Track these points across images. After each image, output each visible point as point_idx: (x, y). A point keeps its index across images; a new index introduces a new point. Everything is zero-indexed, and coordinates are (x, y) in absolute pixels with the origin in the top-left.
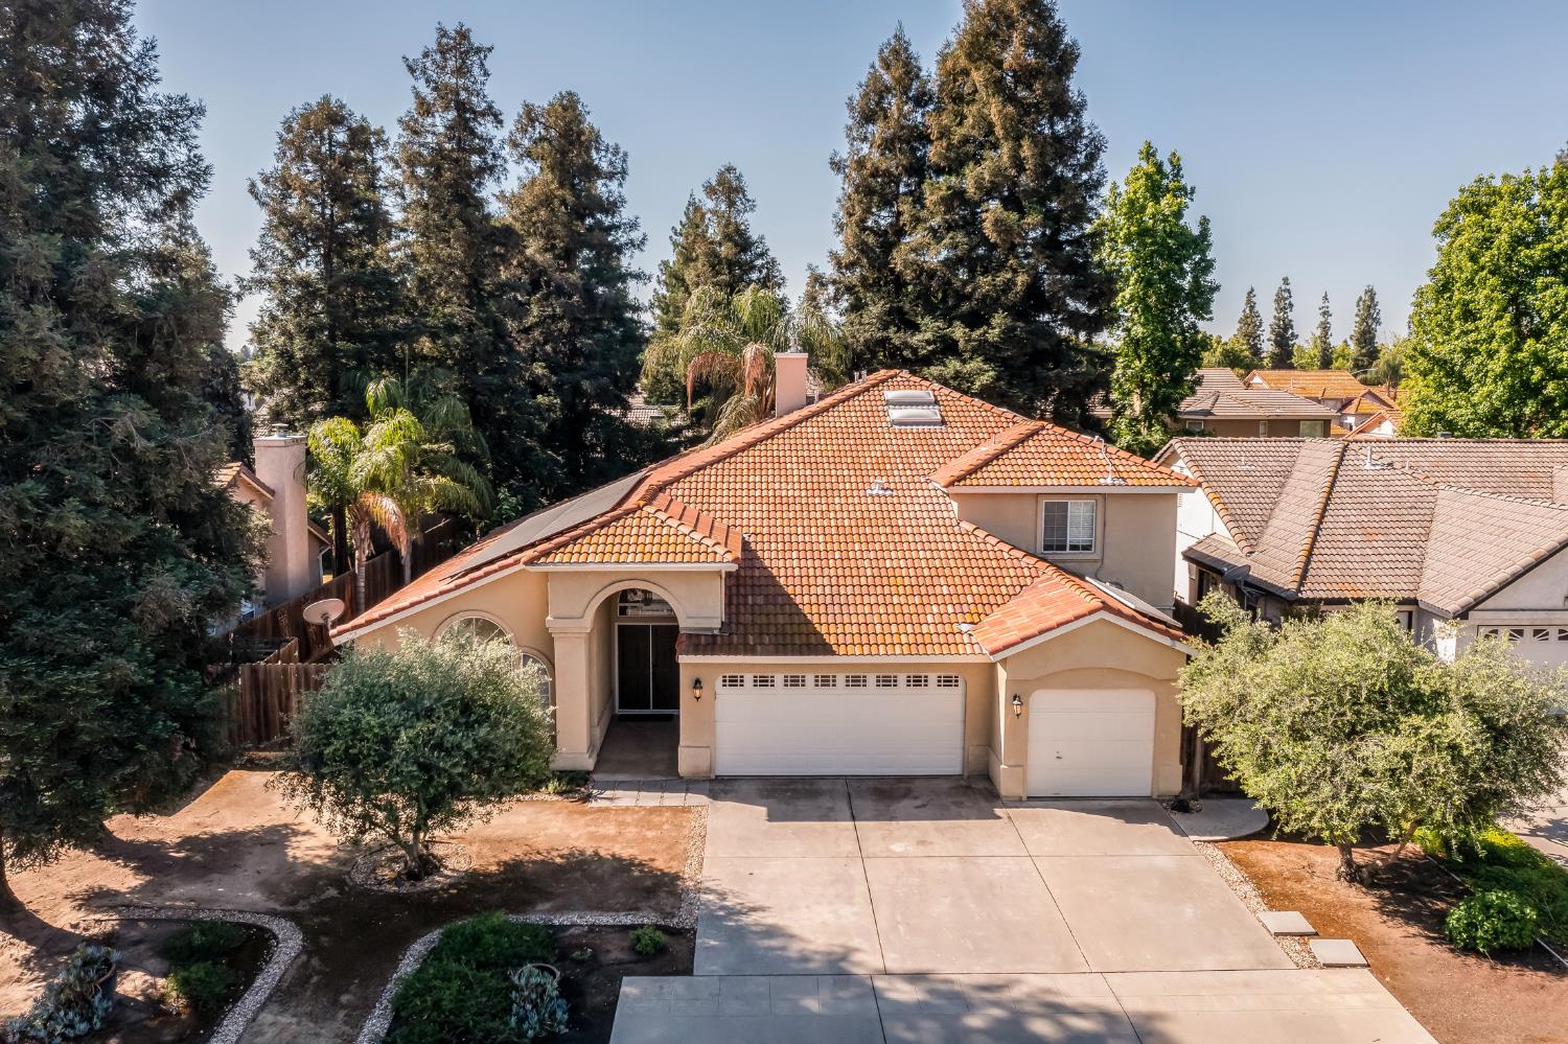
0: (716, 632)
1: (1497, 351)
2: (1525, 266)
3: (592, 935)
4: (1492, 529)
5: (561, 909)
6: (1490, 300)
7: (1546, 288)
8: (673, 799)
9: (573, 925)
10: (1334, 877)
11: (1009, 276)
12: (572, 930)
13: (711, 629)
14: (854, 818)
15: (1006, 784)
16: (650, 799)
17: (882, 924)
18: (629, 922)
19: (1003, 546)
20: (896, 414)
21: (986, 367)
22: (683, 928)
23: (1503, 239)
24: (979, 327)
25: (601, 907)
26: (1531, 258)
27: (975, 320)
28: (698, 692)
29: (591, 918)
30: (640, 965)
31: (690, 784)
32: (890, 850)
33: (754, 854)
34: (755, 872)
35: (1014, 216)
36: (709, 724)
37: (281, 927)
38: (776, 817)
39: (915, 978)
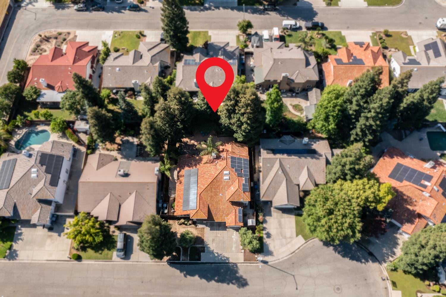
8: (203, 226)
14: (216, 230)
20: (225, 177)
22: (204, 247)
32: (218, 236)
37: (180, 247)
38: (211, 230)
39: (217, 253)
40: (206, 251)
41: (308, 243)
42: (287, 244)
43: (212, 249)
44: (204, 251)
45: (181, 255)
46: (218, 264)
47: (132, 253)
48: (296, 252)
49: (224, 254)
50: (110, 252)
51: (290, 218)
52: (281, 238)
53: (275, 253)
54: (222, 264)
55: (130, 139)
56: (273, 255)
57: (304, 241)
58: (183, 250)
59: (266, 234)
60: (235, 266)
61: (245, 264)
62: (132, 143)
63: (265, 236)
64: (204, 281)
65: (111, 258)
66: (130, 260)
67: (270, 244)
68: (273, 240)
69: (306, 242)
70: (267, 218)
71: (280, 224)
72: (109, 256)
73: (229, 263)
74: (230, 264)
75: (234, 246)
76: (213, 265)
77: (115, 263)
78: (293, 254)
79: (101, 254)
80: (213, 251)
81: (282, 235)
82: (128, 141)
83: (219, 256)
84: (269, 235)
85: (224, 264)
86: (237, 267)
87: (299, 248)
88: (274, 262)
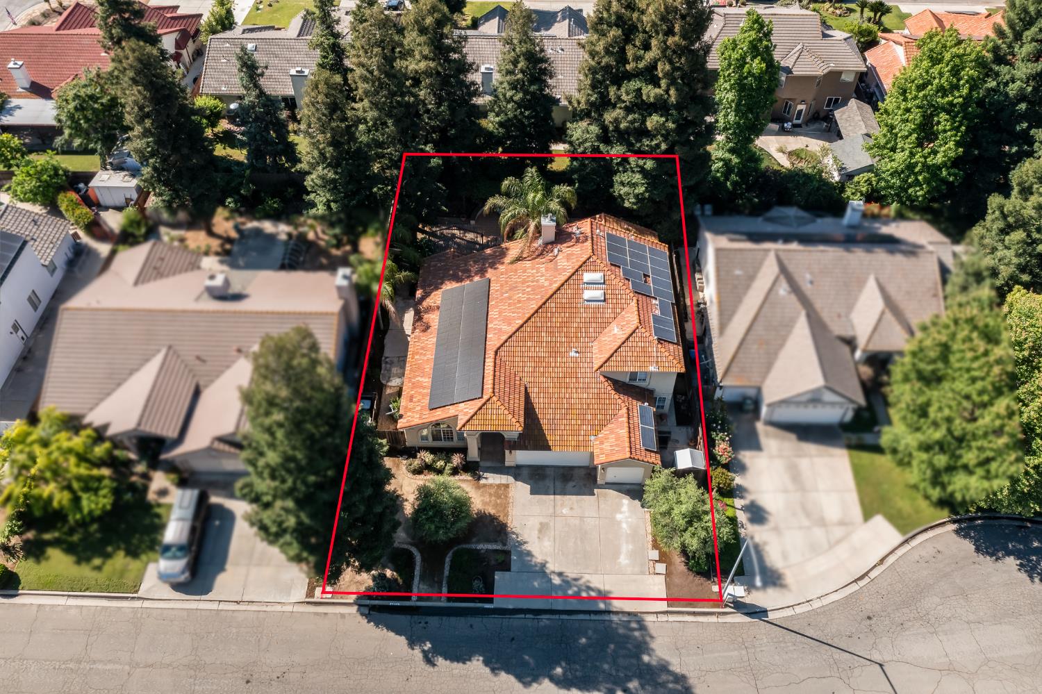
0: (516, 440)
3: (486, 554)
8: (504, 479)
12: (482, 552)
14: (554, 494)
16: (498, 479)
17: (556, 551)
18: (495, 548)
20: (587, 294)
22: (508, 551)
25: (488, 541)
28: (511, 453)
29: (487, 546)
30: (499, 567)
31: (509, 472)
32: (562, 513)
34: (526, 524)
37: (414, 550)
38: (533, 492)
39: (560, 574)
40: (514, 567)
41: (914, 543)
42: (832, 546)
43: (539, 557)
44: (505, 566)
45: (416, 580)
46: (564, 617)
47: (221, 567)
48: (873, 575)
49: (587, 577)
50: (134, 565)
51: (831, 456)
52: (806, 523)
53: (789, 578)
54: (581, 617)
55: (268, 226)
56: (783, 586)
57: (896, 537)
58: (423, 560)
59: (745, 509)
60: (634, 625)
61: (672, 618)
62: (272, 238)
63: (742, 517)
64: (506, 679)
65: (136, 589)
66: (210, 596)
67: (765, 543)
68: (776, 529)
69: (906, 541)
70: (746, 456)
71: (795, 475)
72: (129, 579)
73: (609, 612)
74: (615, 618)
75: (626, 548)
76: (545, 620)
77: (147, 604)
78: (862, 583)
79: (99, 568)
80: (543, 565)
81: (808, 514)
82: (258, 232)
83: (567, 583)
84: (757, 514)
85: (587, 617)
86: (642, 627)
87: (882, 561)
88: (789, 612)
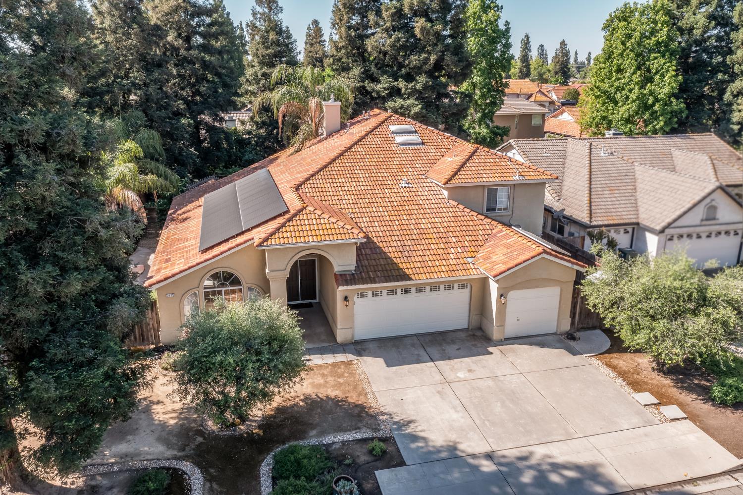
0: (353, 272)
1: (633, 89)
2: (646, 48)
3: (345, 448)
4: (667, 188)
5: (323, 433)
6: (631, 65)
7: (656, 58)
8: (341, 357)
9: (333, 443)
10: (650, 369)
11: (426, 55)
12: (334, 446)
13: (351, 271)
14: (432, 360)
15: (496, 335)
16: (329, 359)
17: (477, 422)
18: (360, 437)
19: (472, 213)
20: (400, 139)
21: (417, 102)
22: (386, 437)
23: (636, 35)
24: (411, 82)
25: (340, 429)
26: (649, 44)
27: (409, 78)
28: (347, 303)
29: (340, 437)
30: (378, 462)
31: (344, 348)
32: (458, 377)
33: (397, 387)
34: (403, 398)
35: (429, 25)
36: (351, 317)
43: (438, 439)
58: (209, 478)
80: (452, 448)
83: (510, 467)
